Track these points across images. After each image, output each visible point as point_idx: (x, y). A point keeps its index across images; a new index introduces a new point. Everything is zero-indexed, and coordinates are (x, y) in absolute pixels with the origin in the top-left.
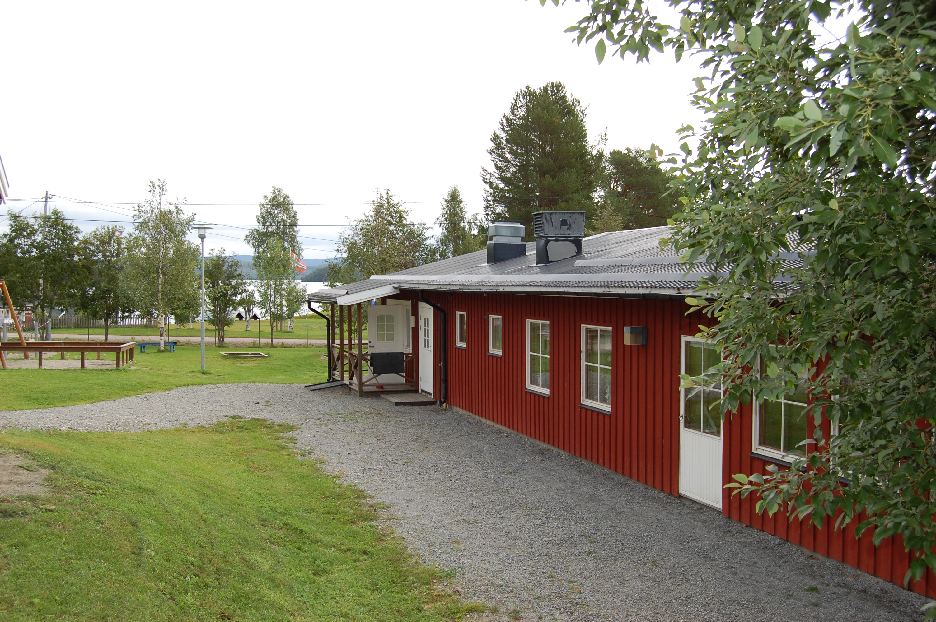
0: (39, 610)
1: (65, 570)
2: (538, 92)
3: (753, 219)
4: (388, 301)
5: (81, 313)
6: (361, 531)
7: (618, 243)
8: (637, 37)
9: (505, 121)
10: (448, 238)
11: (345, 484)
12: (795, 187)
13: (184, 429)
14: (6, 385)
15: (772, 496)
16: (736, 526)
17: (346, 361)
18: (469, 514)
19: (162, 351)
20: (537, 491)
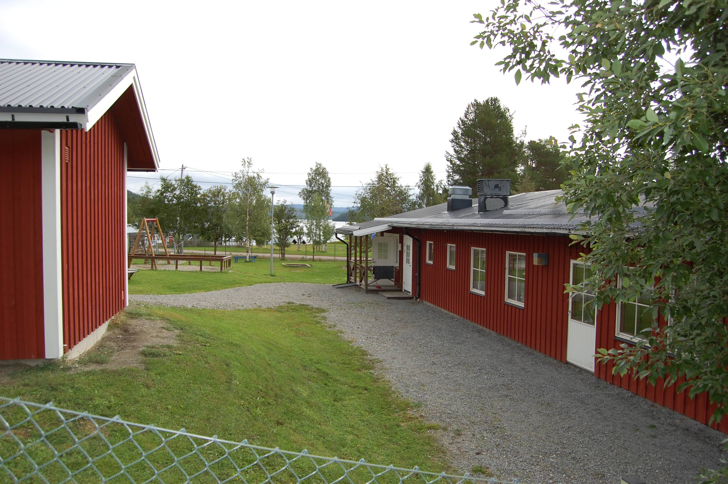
0: (171, 413)
1: (187, 390)
2: (482, 103)
3: (615, 185)
4: (385, 234)
5: (201, 238)
6: (364, 376)
7: (531, 200)
8: (542, 68)
9: (461, 122)
10: (423, 195)
11: (355, 347)
12: (643, 164)
13: (259, 309)
14: (157, 280)
15: (623, 363)
16: (603, 383)
17: (358, 271)
18: (431, 368)
19: (248, 262)
20: (475, 355)
